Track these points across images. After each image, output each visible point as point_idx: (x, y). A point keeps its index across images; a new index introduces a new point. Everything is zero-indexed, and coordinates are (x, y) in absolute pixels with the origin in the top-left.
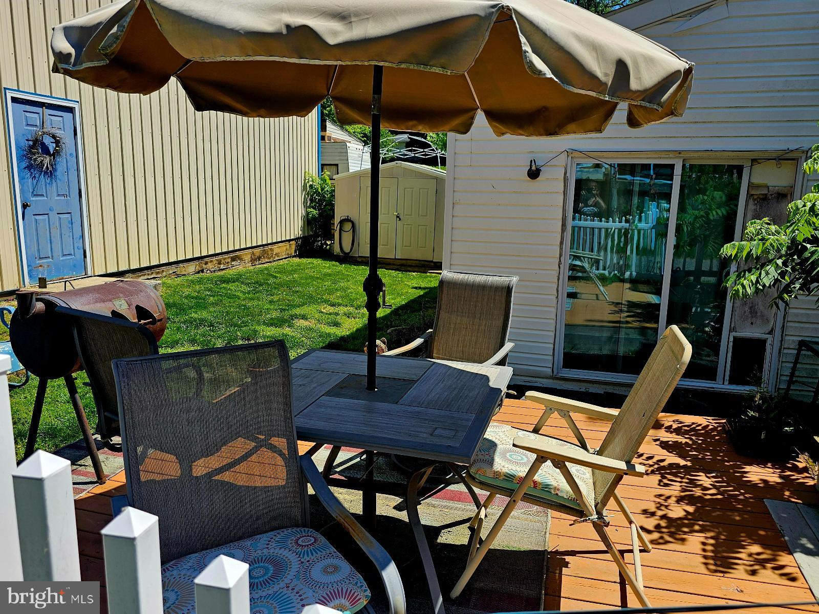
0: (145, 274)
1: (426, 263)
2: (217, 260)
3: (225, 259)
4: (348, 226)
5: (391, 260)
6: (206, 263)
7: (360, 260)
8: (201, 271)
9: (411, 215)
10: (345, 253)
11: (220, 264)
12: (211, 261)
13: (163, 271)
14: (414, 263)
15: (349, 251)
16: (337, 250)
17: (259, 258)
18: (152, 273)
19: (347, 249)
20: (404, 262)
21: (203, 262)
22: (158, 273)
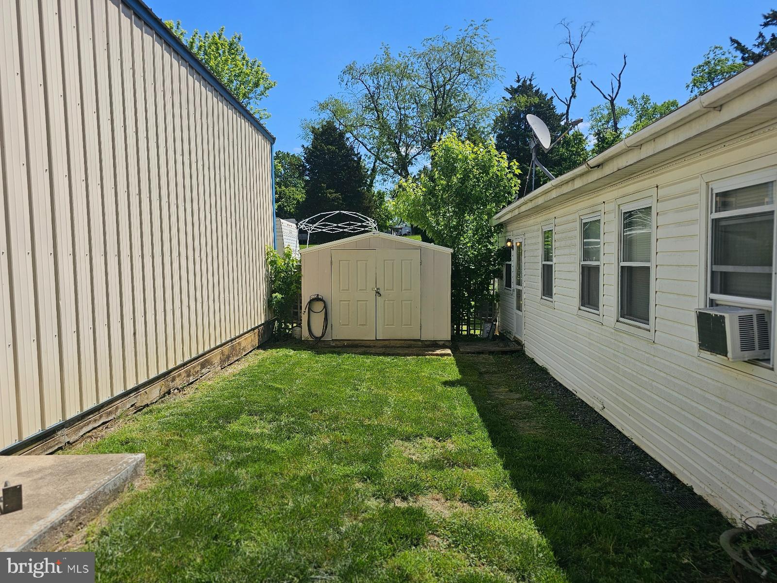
0: (90, 422)
1: (412, 342)
2: (186, 372)
3: (194, 367)
4: (318, 306)
5: (370, 342)
6: (173, 380)
7: (334, 344)
8: (166, 393)
9: (393, 290)
10: (316, 338)
11: (189, 376)
12: (179, 375)
13: (117, 408)
14: (398, 344)
15: (320, 335)
16: (305, 334)
17: (228, 358)
18: (101, 417)
19: (318, 332)
20: (387, 342)
21: (169, 378)
22: (110, 413)
